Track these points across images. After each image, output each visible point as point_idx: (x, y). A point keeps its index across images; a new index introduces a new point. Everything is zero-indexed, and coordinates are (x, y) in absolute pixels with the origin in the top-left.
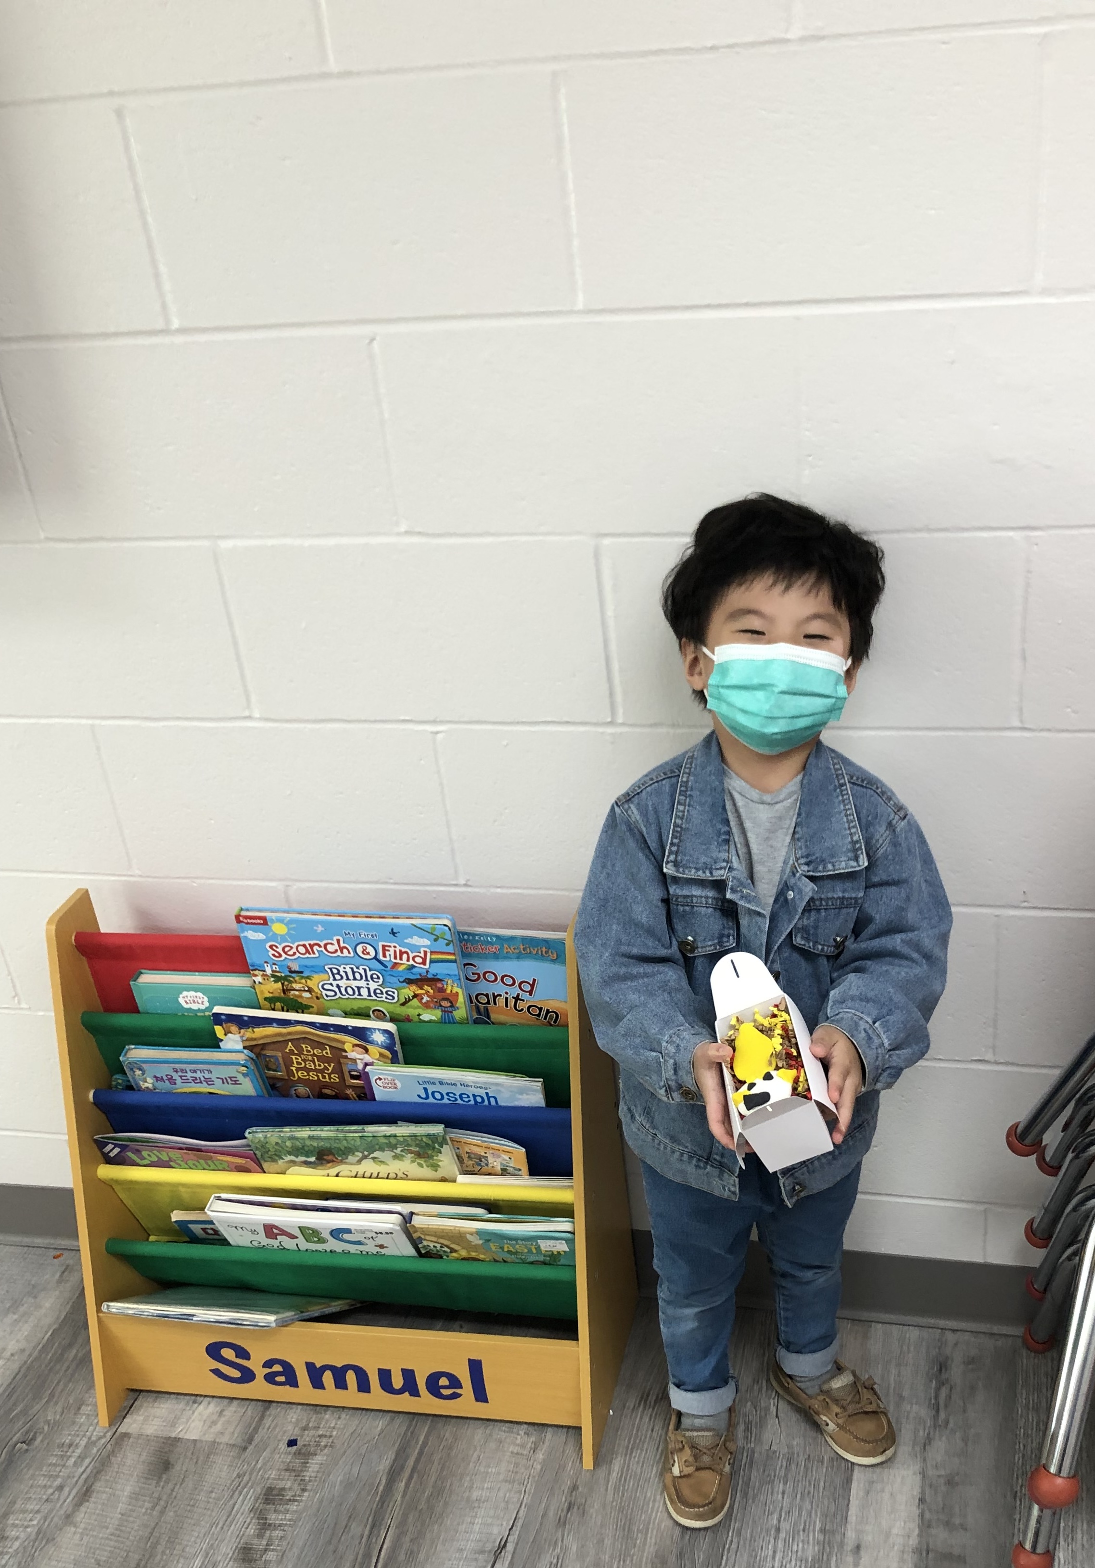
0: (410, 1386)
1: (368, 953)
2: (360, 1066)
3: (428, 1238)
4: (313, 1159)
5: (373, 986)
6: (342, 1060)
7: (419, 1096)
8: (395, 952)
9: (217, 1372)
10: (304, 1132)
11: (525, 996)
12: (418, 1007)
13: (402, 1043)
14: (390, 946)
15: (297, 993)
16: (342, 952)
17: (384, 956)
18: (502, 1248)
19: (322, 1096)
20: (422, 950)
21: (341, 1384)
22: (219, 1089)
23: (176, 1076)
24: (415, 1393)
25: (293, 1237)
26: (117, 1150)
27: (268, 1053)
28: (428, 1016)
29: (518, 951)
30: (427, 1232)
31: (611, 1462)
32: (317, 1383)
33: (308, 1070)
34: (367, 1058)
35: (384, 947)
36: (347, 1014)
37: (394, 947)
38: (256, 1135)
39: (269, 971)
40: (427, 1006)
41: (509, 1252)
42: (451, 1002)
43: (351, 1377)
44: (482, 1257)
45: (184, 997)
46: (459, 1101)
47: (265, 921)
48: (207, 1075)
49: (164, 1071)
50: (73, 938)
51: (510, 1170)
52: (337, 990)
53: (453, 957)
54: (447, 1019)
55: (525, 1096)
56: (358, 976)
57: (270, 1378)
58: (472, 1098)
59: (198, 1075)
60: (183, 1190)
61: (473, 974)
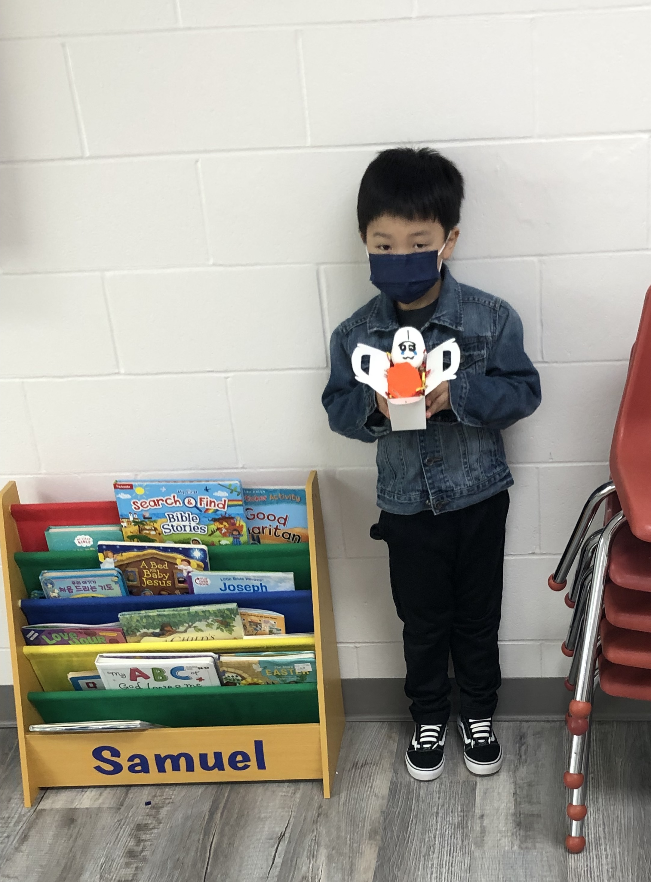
0: (219, 764)
1: (191, 503)
3: (229, 670)
4: (158, 631)
5: (193, 524)
7: (221, 589)
8: (207, 502)
9: (98, 768)
10: (153, 613)
11: (281, 527)
12: (219, 537)
13: (210, 558)
14: (204, 498)
15: (148, 531)
16: (176, 504)
17: (201, 505)
18: (273, 673)
19: (162, 594)
20: (223, 499)
21: (176, 767)
22: (99, 593)
23: (73, 587)
24: (221, 768)
25: (147, 677)
26: (36, 635)
27: (130, 569)
28: (225, 541)
29: (277, 499)
30: (227, 666)
31: (340, 794)
32: (161, 769)
33: (153, 579)
35: (201, 499)
36: (178, 542)
37: (207, 499)
38: (125, 617)
39: (131, 519)
40: (224, 535)
41: (277, 676)
42: (238, 532)
43: (183, 762)
44: (260, 681)
45: (78, 540)
46: (245, 591)
47: (132, 487)
48: (93, 585)
49: (66, 584)
50: (10, 508)
51: (275, 631)
52: (171, 528)
53: (241, 503)
54: (236, 542)
55: (282, 585)
56: (184, 519)
57: (132, 769)
58: (252, 588)
59: (87, 585)
61: (252, 515)
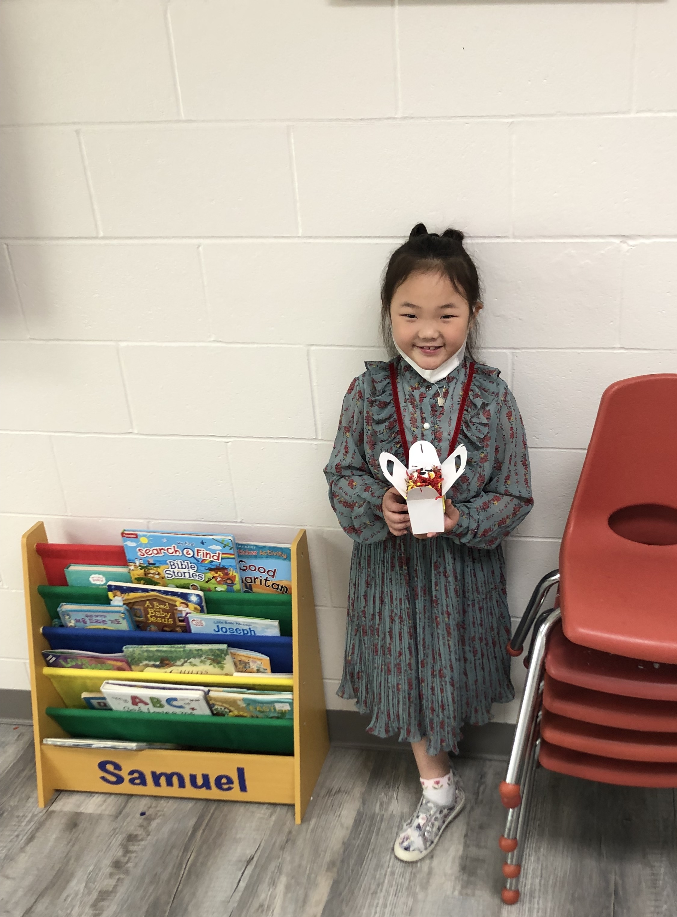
0: (206, 784)
1: (189, 554)
2: (184, 615)
3: (218, 703)
4: (158, 663)
5: (192, 572)
6: (175, 611)
7: (214, 630)
8: (203, 553)
9: (103, 778)
10: (154, 648)
11: (270, 578)
12: (215, 584)
13: (207, 603)
14: (201, 550)
15: (152, 575)
16: (176, 553)
17: (198, 556)
18: (256, 709)
19: (163, 631)
20: (217, 552)
21: (170, 783)
22: (110, 626)
23: (87, 619)
24: (209, 787)
25: (146, 704)
26: (54, 659)
27: (136, 607)
28: (220, 588)
29: (266, 554)
30: (216, 699)
31: (310, 820)
32: (157, 783)
33: (157, 617)
34: (188, 610)
35: (198, 550)
36: (177, 587)
37: (203, 551)
38: (128, 649)
39: (138, 564)
40: (219, 583)
41: (259, 711)
42: (232, 581)
43: (175, 779)
44: (245, 714)
45: (93, 578)
46: (235, 633)
47: (136, 536)
48: (104, 619)
49: (80, 616)
50: (35, 546)
51: (261, 670)
52: (172, 573)
53: (233, 556)
54: (230, 590)
55: (269, 630)
56: (184, 566)
57: (132, 781)
58: (242, 631)
59: (99, 618)
60: (88, 681)
61: (244, 566)
